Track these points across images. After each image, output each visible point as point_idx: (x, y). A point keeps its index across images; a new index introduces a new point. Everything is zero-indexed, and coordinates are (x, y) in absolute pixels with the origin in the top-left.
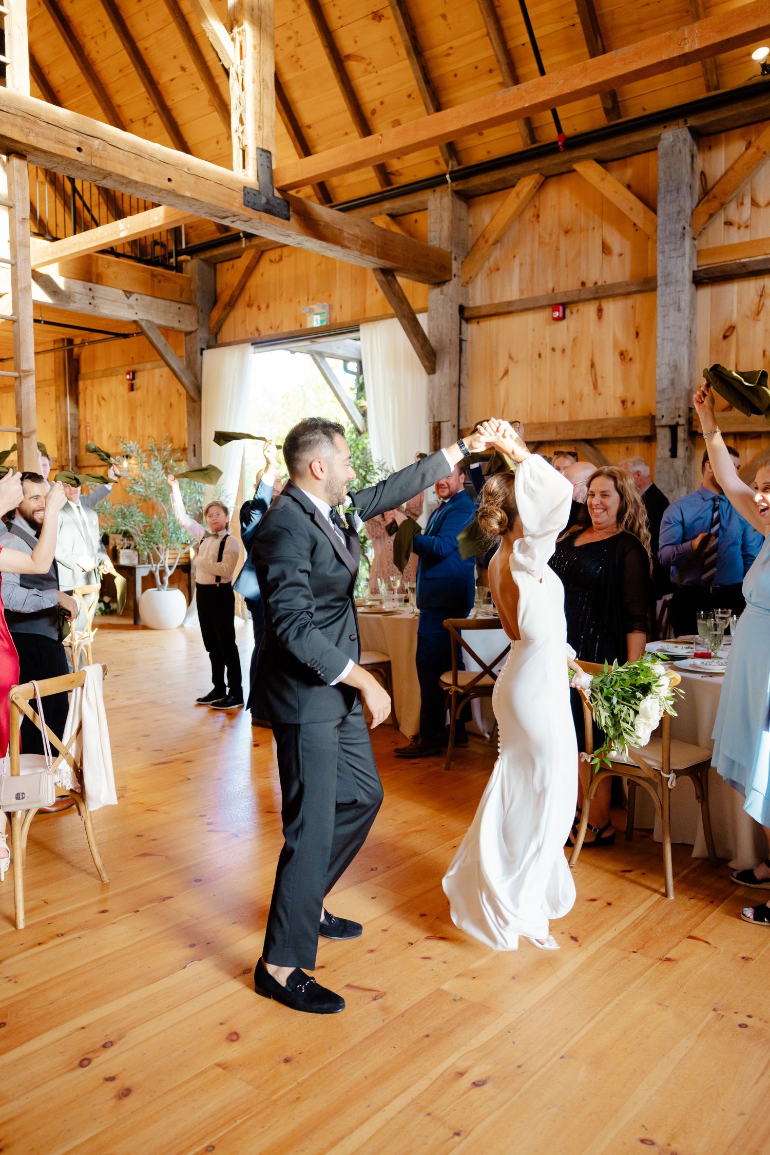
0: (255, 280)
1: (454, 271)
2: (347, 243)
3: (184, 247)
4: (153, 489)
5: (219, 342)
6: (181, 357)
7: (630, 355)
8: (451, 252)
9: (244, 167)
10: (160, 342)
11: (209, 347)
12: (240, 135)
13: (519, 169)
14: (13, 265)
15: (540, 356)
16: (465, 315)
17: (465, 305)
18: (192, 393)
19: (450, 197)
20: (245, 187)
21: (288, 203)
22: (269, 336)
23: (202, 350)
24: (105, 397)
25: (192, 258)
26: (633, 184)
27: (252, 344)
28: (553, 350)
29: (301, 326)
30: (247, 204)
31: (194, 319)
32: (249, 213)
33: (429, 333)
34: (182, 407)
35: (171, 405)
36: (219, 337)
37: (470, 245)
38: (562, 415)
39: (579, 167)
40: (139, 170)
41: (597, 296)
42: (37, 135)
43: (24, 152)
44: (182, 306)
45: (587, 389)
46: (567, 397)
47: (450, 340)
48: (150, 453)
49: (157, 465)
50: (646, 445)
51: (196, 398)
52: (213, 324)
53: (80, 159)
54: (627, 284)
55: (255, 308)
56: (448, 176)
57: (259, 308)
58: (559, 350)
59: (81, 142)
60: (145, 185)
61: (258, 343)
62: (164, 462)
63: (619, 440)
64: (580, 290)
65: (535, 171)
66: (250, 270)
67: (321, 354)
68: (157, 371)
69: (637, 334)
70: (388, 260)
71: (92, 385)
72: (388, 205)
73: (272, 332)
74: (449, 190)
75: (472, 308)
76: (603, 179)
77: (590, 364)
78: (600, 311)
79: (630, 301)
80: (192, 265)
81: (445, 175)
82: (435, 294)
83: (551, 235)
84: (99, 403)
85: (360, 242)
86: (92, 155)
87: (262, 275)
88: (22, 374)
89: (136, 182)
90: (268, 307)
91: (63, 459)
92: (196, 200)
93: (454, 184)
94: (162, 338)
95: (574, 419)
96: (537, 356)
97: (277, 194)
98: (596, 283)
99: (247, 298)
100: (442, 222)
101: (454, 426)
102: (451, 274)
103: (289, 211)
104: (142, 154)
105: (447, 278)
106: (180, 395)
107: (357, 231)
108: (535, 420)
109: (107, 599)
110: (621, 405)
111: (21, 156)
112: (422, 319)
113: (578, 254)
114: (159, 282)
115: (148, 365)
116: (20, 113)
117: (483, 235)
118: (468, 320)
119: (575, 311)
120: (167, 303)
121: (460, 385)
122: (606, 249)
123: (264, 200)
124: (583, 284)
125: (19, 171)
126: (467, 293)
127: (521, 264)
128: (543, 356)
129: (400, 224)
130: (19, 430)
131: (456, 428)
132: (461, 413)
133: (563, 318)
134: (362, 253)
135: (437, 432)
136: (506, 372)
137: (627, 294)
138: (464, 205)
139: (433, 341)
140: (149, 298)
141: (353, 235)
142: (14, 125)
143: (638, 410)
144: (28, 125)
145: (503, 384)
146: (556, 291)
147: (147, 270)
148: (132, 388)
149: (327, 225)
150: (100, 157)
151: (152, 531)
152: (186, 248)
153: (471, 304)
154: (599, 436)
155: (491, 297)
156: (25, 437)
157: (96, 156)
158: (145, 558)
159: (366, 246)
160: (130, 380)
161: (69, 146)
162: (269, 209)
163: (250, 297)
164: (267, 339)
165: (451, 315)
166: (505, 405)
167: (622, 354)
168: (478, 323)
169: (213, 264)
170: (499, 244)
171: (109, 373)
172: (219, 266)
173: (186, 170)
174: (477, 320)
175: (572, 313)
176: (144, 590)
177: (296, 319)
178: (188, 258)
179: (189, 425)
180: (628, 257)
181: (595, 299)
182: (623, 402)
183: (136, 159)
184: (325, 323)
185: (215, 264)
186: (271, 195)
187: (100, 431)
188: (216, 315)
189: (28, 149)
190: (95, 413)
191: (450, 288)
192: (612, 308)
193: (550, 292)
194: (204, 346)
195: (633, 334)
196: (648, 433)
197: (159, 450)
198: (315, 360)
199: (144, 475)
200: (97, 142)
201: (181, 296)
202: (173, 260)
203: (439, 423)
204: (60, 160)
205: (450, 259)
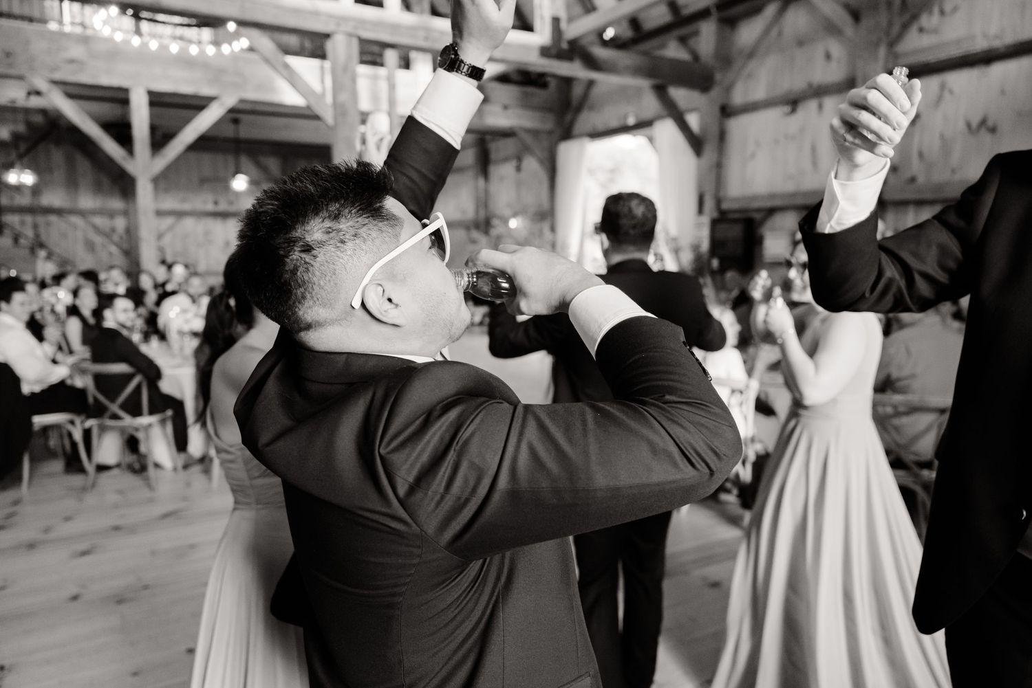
1: (717, 79)
2: (620, 71)
5: (572, 134)
8: (714, 65)
9: (542, 30)
11: (564, 139)
12: (539, 9)
16: (727, 111)
17: (725, 103)
18: (550, 174)
19: (715, 24)
20: (541, 46)
21: (573, 50)
23: (558, 142)
30: (542, 56)
31: (553, 122)
32: (546, 61)
33: (699, 127)
34: (546, 183)
36: (572, 131)
37: (732, 57)
41: (816, 93)
45: (809, 166)
46: (794, 173)
47: (713, 133)
51: (552, 177)
52: (566, 123)
57: (597, 110)
61: (594, 135)
64: (806, 90)
68: (531, 160)
70: (658, 79)
71: (496, 168)
72: (678, 33)
74: (715, 18)
75: (731, 106)
77: (811, 148)
80: (554, 82)
81: (710, 8)
82: (702, 99)
93: (719, 14)
94: (529, 138)
97: (564, 46)
98: (818, 84)
100: (709, 41)
101: (714, 195)
102: (714, 82)
103: (573, 55)
105: (711, 85)
107: (630, 62)
112: (691, 118)
113: (809, 61)
114: (529, 97)
115: (528, 154)
117: (742, 51)
118: (727, 116)
119: (803, 106)
121: (719, 166)
122: (828, 56)
123: (555, 51)
126: (728, 95)
127: (768, 71)
129: (686, 47)
131: (715, 199)
132: (721, 186)
135: (702, 201)
136: (753, 155)
137: (840, 91)
138: (727, 27)
139: (699, 133)
141: (627, 65)
145: (751, 164)
146: (791, 91)
148: (519, 170)
149: (605, 60)
153: (731, 103)
155: (746, 96)
160: (517, 164)
162: (560, 56)
163: (590, 104)
164: (599, 133)
165: (714, 113)
168: (738, 116)
170: (752, 58)
171: (505, 160)
174: (735, 116)
175: (800, 107)
180: (843, 62)
181: (817, 96)
186: (560, 47)
191: (716, 91)
192: (829, 103)
194: (559, 139)
203: (703, 194)
205: (714, 71)
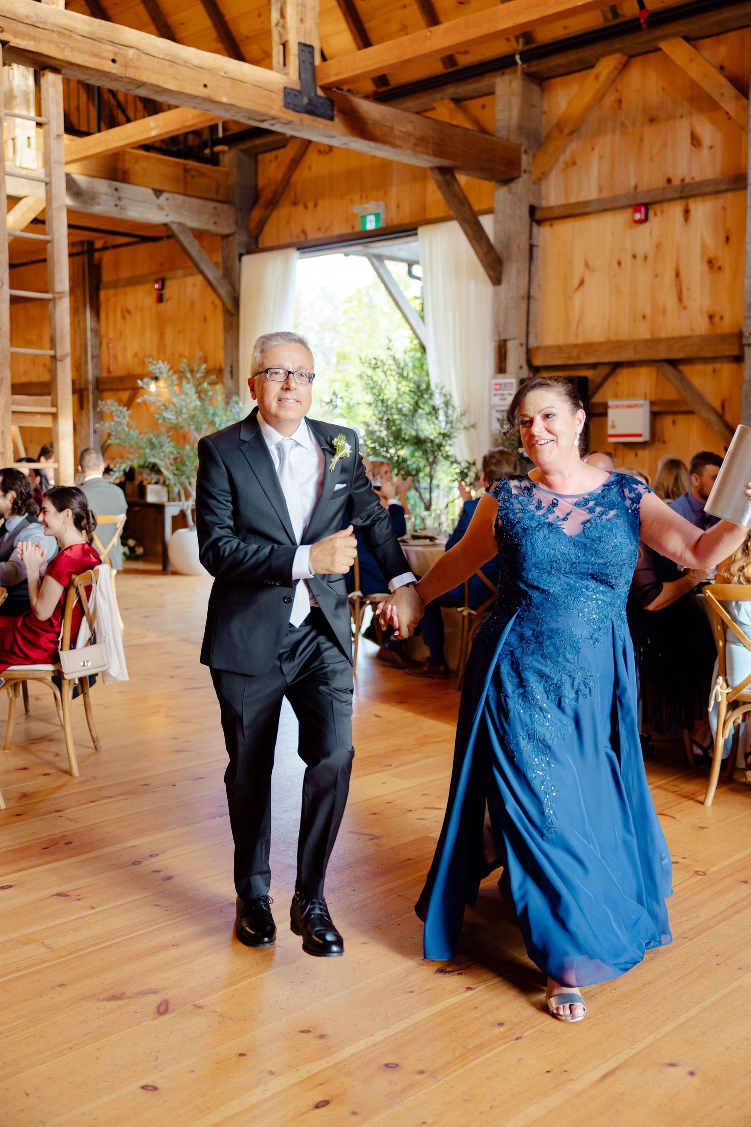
0: (302, 174)
1: (524, 165)
2: (398, 142)
3: (221, 134)
4: (185, 416)
5: (261, 246)
6: (217, 264)
7: (720, 263)
8: (520, 145)
9: (285, 64)
10: (193, 246)
11: (249, 252)
12: (281, 29)
13: (597, 49)
14: (46, 184)
15: (619, 263)
16: (536, 216)
17: (535, 203)
18: (230, 306)
19: (520, 81)
20: (285, 88)
21: (332, 102)
22: (317, 239)
23: (241, 255)
24: (131, 310)
25: (230, 149)
26: (726, 65)
27: (298, 249)
28: (634, 257)
29: (353, 227)
30: (287, 105)
31: (231, 220)
32: (290, 115)
33: (495, 237)
34: (217, 322)
35: (205, 319)
36: (260, 240)
37: (544, 135)
38: (643, 332)
39: (665, 46)
40: (174, 78)
41: (683, 195)
42: (72, 49)
43: (59, 67)
44: (218, 205)
45: (671, 301)
46: (648, 311)
47: (518, 246)
48: (181, 375)
49: (190, 388)
50: (733, 366)
51: (233, 311)
52: (253, 225)
53: (114, 71)
54: (716, 182)
55: (301, 207)
56: (517, 57)
57: (306, 207)
58: (640, 256)
59: (115, 53)
60: (180, 93)
61: (306, 246)
62: (198, 385)
63: (706, 360)
64: (664, 189)
65: (616, 51)
66: (295, 163)
67: (380, 258)
68: (190, 280)
69: (728, 239)
70: (446, 158)
71: (116, 295)
72: (451, 91)
73: (320, 235)
74: (519, 72)
75: (545, 209)
76: (691, 60)
77: (674, 274)
78: (687, 212)
79: (721, 201)
80: (229, 156)
81: (513, 56)
82: (501, 195)
83: (634, 124)
84: (123, 316)
85: (413, 140)
86: (126, 65)
87: (310, 167)
88: (56, 296)
89: (171, 91)
90: (316, 205)
91: (83, 381)
92: (233, 105)
93: (525, 66)
94: (196, 244)
95: (656, 336)
96: (615, 264)
97: (320, 92)
98: (683, 180)
99: (292, 195)
100: (510, 110)
101: (522, 345)
102: (520, 170)
103: (332, 110)
104: (177, 61)
105: (515, 175)
106: (215, 307)
107: (409, 128)
108: (613, 338)
109: (131, 542)
110: (707, 320)
111: (56, 70)
112: (487, 222)
113: (664, 146)
114: (193, 177)
115: (179, 273)
116: (56, 29)
117: (558, 125)
118: (540, 222)
119: (659, 212)
120: (202, 202)
121: (529, 297)
122: (695, 141)
123: (305, 100)
124: (669, 181)
125: (54, 86)
126: (539, 191)
127: (601, 158)
128: (623, 263)
129: (465, 110)
130: (52, 353)
131: (524, 348)
132: (531, 329)
133: (645, 220)
134: (415, 152)
135: (503, 351)
136: (582, 282)
137: (717, 193)
138: (536, 89)
139: (498, 247)
140: (180, 198)
141: (405, 133)
142: (50, 42)
143: (726, 326)
144: (64, 40)
145: (578, 296)
146: (640, 189)
147: (178, 164)
148: (160, 299)
149: (376, 123)
150: (135, 67)
151: (184, 464)
152: (224, 137)
153: (544, 204)
154: (681, 355)
155: (566, 193)
156: (60, 360)
157: (130, 67)
158: (175, 495)
159: (420, 144)
160: (158, 289)
161: (103, 58)
162: (312, 110)
163: (296, 193)
164: (314, 243)
165: (520, 217)
166: (579, 320)
167: (710, 262)
168: (551, 225)
169: (254, 156)
170: (575, 135)
171: (134, 281)
172: (260, 157)
173: (223, 74)
174: (548, 223)
175: (655, 214)
176: (174, 530)
177: (347, 220)
178: (225, 148)
179: (225, 342)
180: (719, 149)
181: (681, 198)
182: (711, 317)
183: (170, 66)
184: (380, 226)
185: (256, 155)
186: (313, 94)
187: (125, 349)
188: (256, 215)
189: (64, 64)
190: (119, 327)
191: (521, 185)
192: (701, 209)
193: (632, 190)
194: (243, 251)
195: (723, 239)
196: (735, 352)
197: (192, 371)
198: (372, 264)
199: (175, 400)
200: (131, 52)
201: (217, 192)
202: (207, 151)
203: (505, 341)
204: (94, 72)
205: (519, 152)
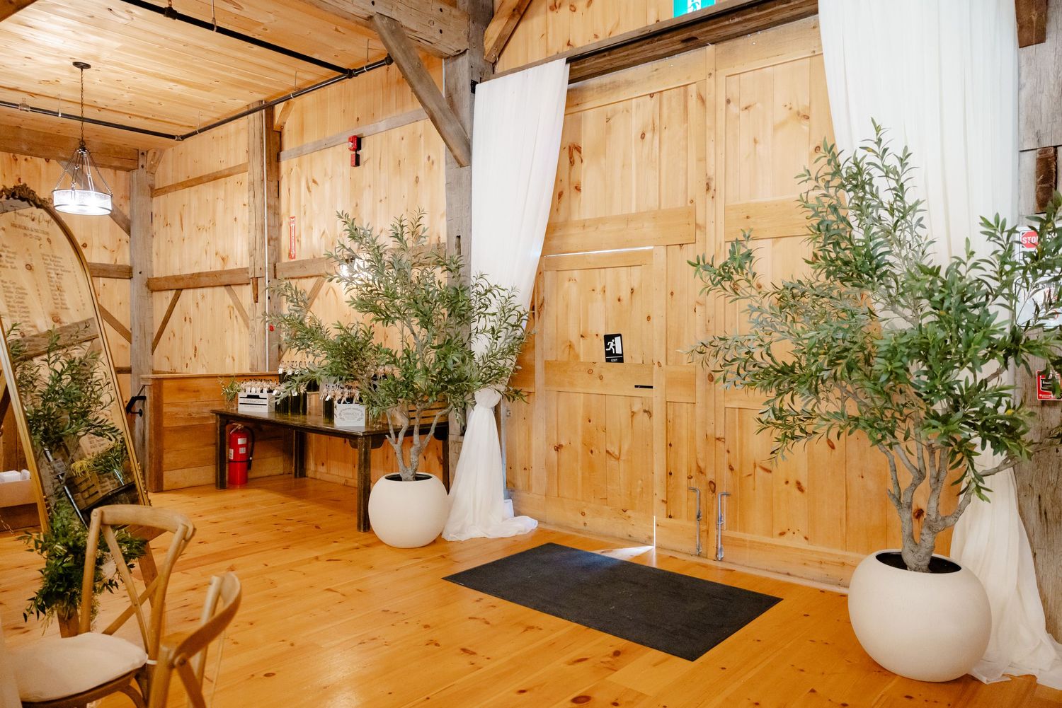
11: (484, 79)
18: (457, 150)
23: (473, 84)
24: (317, 181)
29: (658, 19)
31: (463, 31)
35: (417, 180)
36: (499, 63)
44: (445, 7)
51: (463, 159)
52: (489, 45)
55: (565, 10)
68: (396, 133)
84: (308, 188)
90: (590, 4)
91: (257, 268)
106: (432, 163)
115: (382, 125)
160: (353, 150)
171: (323, 145)
177: (647, 10)
179: (449, 205)
187: (310, 228)
188: (495, 30)
190: (303, 203)
194: (477, 76)
203: (1053, 150)
